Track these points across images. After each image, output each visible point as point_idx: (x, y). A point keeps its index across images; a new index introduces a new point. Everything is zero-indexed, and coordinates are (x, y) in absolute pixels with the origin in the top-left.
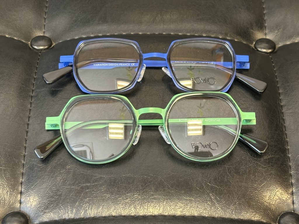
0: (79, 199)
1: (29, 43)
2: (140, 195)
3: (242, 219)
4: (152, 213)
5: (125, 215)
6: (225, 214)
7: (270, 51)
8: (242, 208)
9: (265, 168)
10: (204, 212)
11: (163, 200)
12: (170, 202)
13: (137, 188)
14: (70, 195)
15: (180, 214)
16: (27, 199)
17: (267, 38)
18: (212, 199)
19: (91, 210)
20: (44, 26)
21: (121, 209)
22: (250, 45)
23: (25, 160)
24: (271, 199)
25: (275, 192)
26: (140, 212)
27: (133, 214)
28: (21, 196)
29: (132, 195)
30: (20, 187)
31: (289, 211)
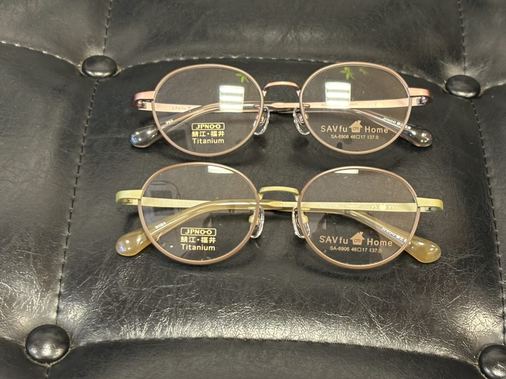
0: (155, 308)
1: (79, 65)
2: (253, 306)
3: (420, 353)
4: (272, 336)
5: (228, 338)
6: (392, 342)
7: (471, 94)
8: (421, 335)
9: (459, 273)
10: (358, 338)
11: (291, 316)
12: (302, 320)
13: (249, 295)
14: (140, 302)
15: (319, 339)
16: (70, 305)
17: (466, 75)
18: (371, 318)
19: (173, 327)
20: (105, 40)
21: (222, 327)
22: (439, 85)
23: (68, 243)
24: (468, 322)
25: (474, 312)
26: (253, 333)
27: (241, 337)
28: (59, 300)
29: (240, 306)
30: (58, 286)
31: (498, 343)
